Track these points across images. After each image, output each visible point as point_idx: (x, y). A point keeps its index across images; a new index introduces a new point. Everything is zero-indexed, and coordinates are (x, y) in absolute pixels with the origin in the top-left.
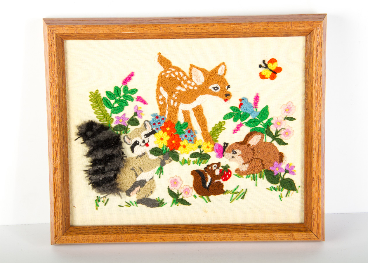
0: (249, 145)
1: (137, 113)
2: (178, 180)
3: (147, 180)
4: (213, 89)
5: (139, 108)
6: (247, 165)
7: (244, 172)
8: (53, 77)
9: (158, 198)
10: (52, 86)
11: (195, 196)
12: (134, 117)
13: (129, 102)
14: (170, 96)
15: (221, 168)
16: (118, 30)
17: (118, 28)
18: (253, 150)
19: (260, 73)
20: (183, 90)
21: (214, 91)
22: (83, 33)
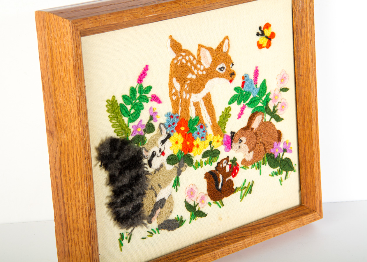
0: (253, 129)
1: (152, 116)
2: (195, 189)
3: (166, 198)
4: (219, 71)
5: (154, 109)
6: (252, 153)
7: (250, 162)
8: (81, 88)
9: (177, 217)
10: (80, 101)
11: (210, 204)
12: (150, 122)
13: (144, 104)
14: (182, 87)
15: (230, 163)
16: (142, 14)
17: (141, 12)
18: (256, 134)
19: (258, 42)
20: (194, 77)
21: (221, 72)
22: (108, 24)
